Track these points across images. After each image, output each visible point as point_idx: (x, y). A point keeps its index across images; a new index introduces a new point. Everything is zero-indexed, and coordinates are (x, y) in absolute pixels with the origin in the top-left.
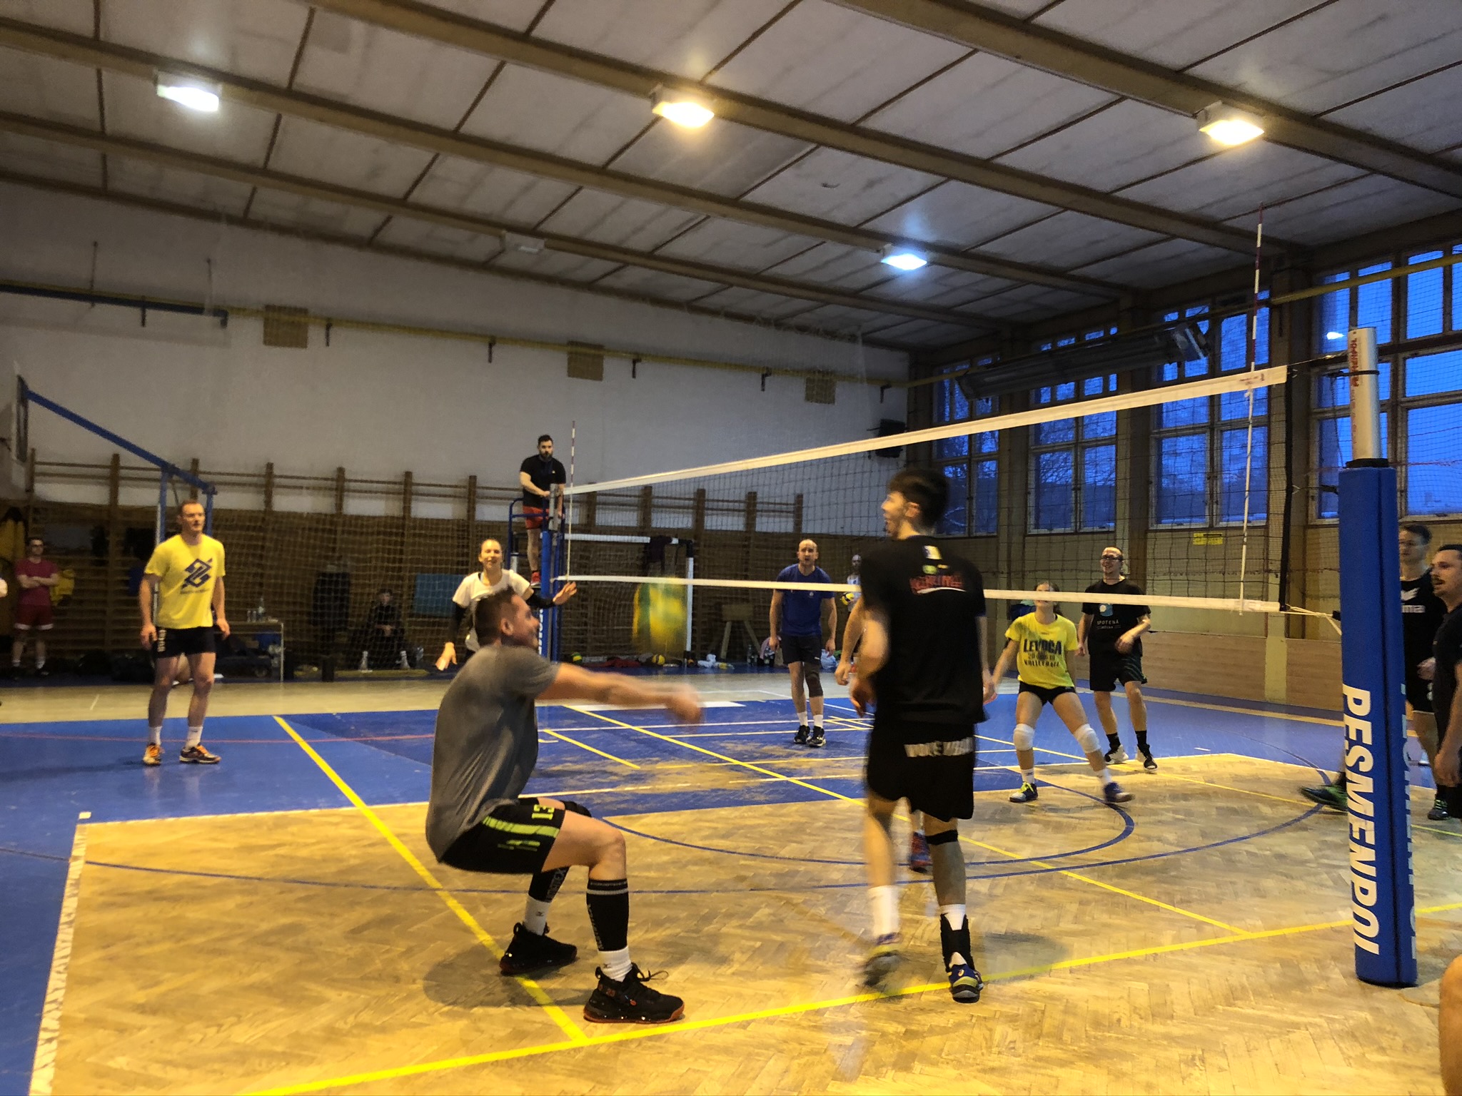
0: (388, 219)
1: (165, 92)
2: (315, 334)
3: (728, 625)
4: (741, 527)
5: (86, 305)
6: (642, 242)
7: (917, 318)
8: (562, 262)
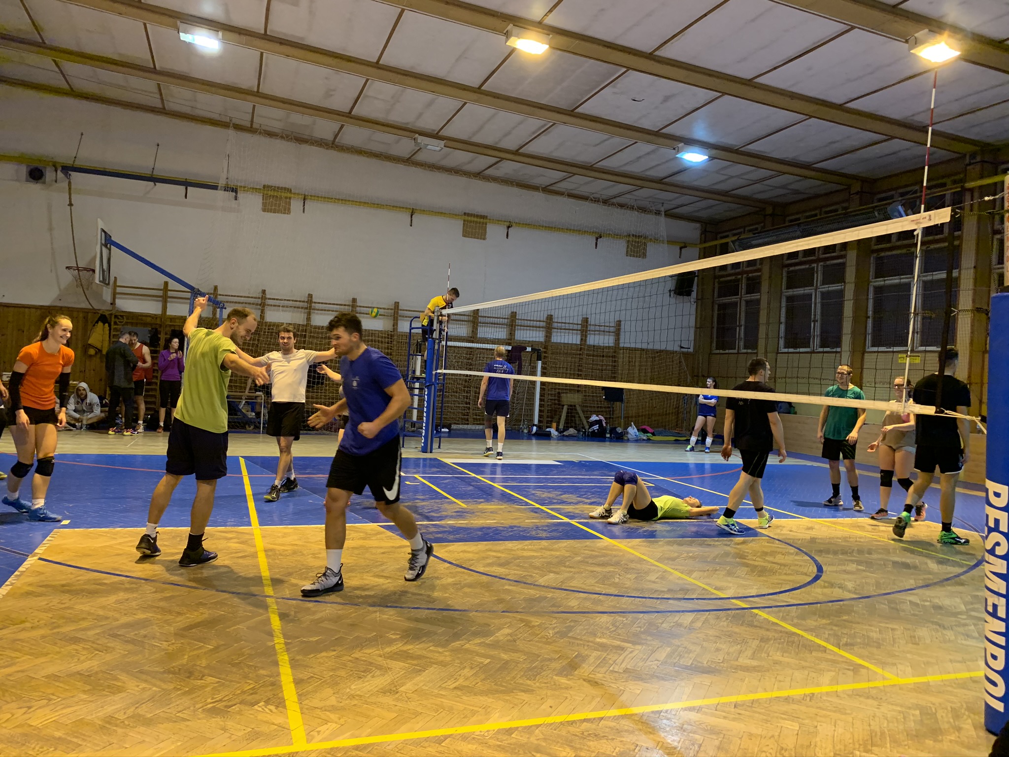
0: (342, 126)
1: (184, 37)
2: (296, 205)
3: (565, 408)
4: (579, 343)
5: (152, 183)
6: (510, 143)
7: (706, 198)
8: (460, 158)
